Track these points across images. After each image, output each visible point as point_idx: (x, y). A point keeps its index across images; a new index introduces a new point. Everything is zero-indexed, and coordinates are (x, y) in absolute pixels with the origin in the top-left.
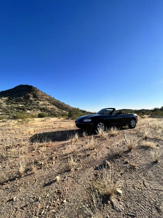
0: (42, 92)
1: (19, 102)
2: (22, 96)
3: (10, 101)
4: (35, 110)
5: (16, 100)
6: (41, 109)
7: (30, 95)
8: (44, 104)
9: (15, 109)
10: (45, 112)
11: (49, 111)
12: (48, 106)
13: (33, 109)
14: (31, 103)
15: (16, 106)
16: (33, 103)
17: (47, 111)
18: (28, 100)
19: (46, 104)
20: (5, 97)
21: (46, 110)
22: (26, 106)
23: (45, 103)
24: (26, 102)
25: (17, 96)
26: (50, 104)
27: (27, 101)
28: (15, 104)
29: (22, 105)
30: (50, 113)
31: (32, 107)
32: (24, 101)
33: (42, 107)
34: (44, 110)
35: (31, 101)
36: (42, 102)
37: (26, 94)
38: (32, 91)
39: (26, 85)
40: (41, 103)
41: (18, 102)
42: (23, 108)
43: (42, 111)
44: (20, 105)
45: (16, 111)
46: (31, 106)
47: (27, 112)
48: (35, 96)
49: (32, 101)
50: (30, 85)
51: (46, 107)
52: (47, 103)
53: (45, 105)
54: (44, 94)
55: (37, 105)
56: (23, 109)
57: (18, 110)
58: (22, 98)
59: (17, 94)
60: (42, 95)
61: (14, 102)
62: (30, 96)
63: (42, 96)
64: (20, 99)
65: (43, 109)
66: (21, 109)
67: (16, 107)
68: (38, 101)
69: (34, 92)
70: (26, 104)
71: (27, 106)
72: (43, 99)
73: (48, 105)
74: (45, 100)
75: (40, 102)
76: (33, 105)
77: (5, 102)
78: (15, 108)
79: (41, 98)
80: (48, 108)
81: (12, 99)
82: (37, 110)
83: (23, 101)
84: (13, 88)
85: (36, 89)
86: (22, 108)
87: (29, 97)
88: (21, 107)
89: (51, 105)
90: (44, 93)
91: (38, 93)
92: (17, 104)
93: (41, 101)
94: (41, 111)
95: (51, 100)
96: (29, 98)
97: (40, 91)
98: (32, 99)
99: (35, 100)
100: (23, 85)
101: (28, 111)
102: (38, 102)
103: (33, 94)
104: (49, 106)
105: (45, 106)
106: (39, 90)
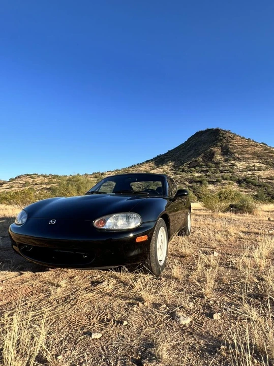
0: (243, 138)
1: (194, 167)
2: (200, 154)
3: (180, 167)
4: (224, 184)
5: (189, 164)
6: (239, 182)
7: (215, 149)
8: (248, 169)
9: (187, 183)
10: (249, 187)
11: (260, 186)
12: (257, 173)
13: (219, 182)
14: (218, 167)
15: (189, 176)
16: (221, 168)
17: (255, 185)
18: (211, 161)
19: (254, 166)
20: (172, 160)
21: (253, 184)
22: (206, 175)
23: (251, 165)
24: (207, 166)
25: (192, 156)
26: (264, 166)
27: (210, 164)
28: (188, 171)
29: (200, 174)
30: (262, 190)
31: (218, 177)
32: (204, 164)
33: (243, 175)
34: (248, 182)
35: (217, 163)
36: (243, 163)
37: (207, 149)
38: (221, 140)
39: (208, 130)
40: (240, 165)
41: (193, 169)
42: (201, 179)
43: (242, 184)
44: (197, 175)
45: (189, 187)
46: (218, 175)
47: (208, 188)
48: (226, 152)
49: (219, 163)
50: (215, 128)
51: (253, 174)
52: (257, 165)
53: (250, 170)
54: (250, 143)
55: (230, 172)
56: (201, 182)
57: (191, 185)
58: (200, 159)
59: (192, 152)
60: (244, 146)
61: (186, 169)
62: (215, 152)
63: (244, 149)
64: (196, 161)
65: (246, 180)
66: (197, 182)
67: (188, 179)
68: (233, 162)
69: (225, 141)
70: (207, 171)
71: (209, 176)
72: (247, 156)
73: (259, 169)
74: (250, 156)
75: (237, 163)
76: (221, 172)
77: (172, 170)
78: (186, 180)
79: (241, 154)
80: (258, 177)
81: (183, 163)
82: (230, 183)
83: (201, 166)
84: (186, 142)
85: (228, 134)
86: (198, 179)
87: (212, 154)
88: (198, 177)
89: (267, 168)
90: (249, 140)
91: (234, 142)
92: (191, 172)
93: (239, 160)
94: (240, 186)
95: (267, 156)
96: (213, 158)
97: (238, 136)
98: (218, 157)
99: (226, 161)
100: (202, 131)
101: (211, 187)
102: (233, 165)
103: (221, 146)
104: (261, 173)
105: (250, 173)
106: (235, 135)
